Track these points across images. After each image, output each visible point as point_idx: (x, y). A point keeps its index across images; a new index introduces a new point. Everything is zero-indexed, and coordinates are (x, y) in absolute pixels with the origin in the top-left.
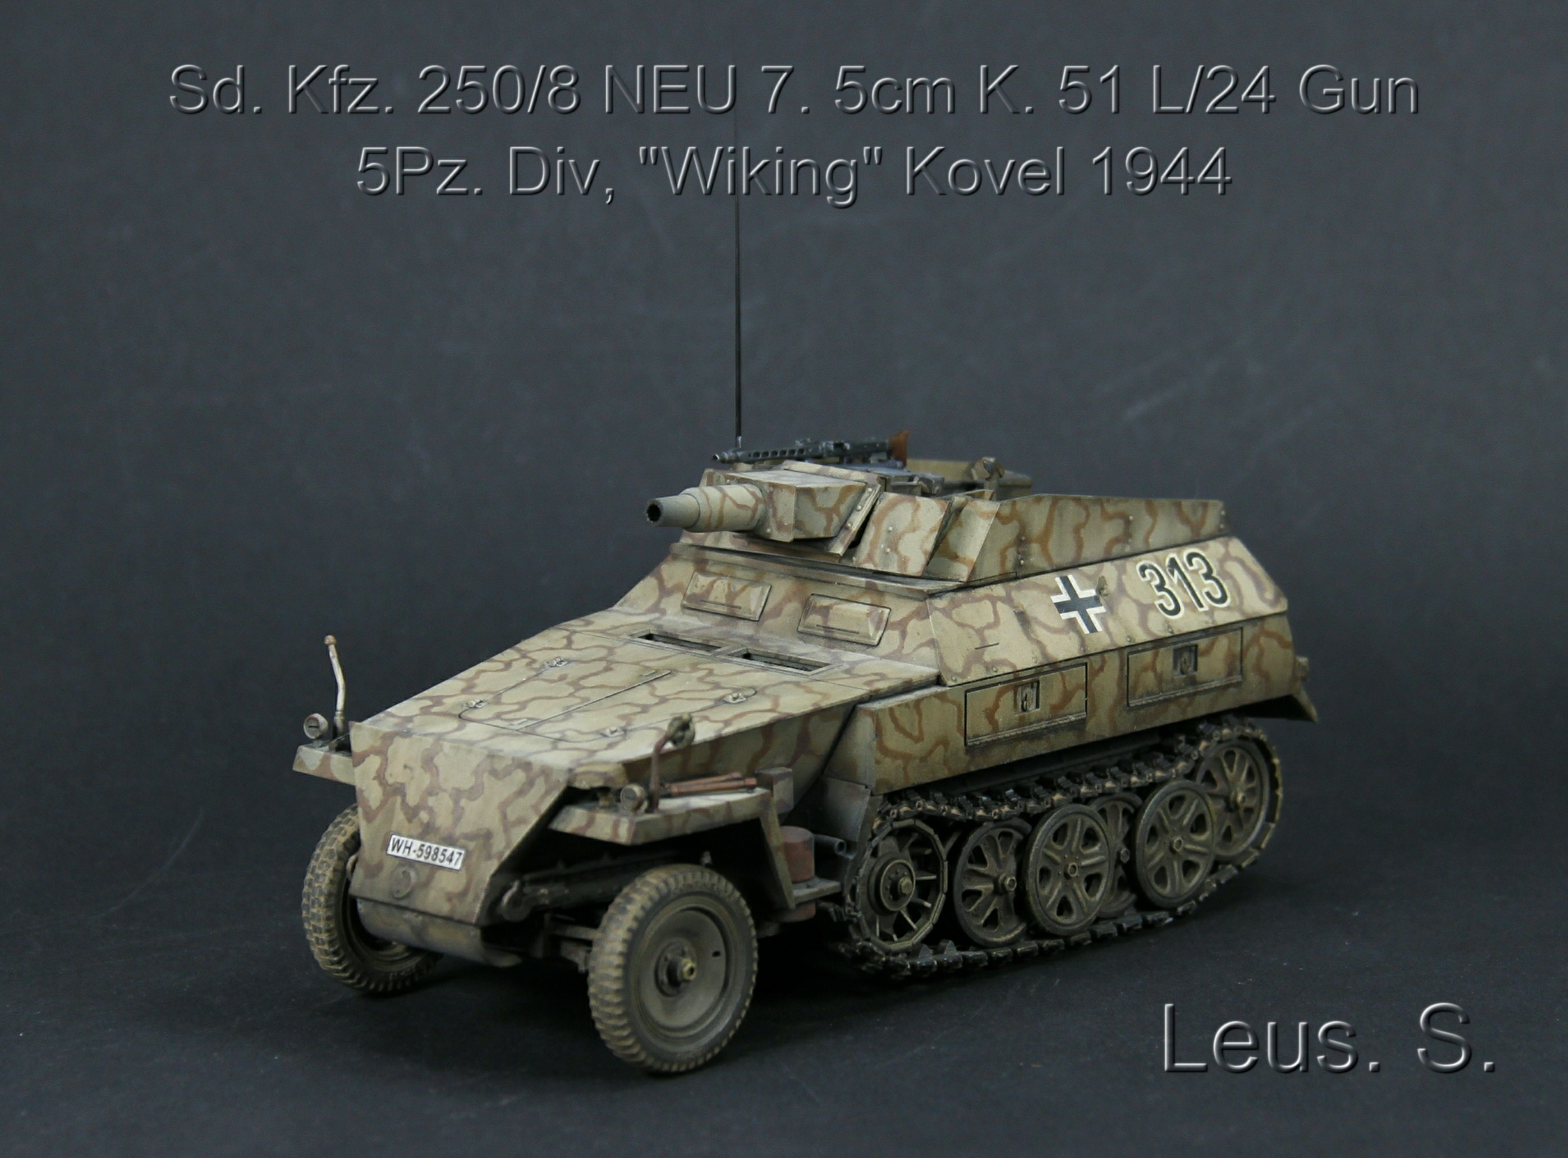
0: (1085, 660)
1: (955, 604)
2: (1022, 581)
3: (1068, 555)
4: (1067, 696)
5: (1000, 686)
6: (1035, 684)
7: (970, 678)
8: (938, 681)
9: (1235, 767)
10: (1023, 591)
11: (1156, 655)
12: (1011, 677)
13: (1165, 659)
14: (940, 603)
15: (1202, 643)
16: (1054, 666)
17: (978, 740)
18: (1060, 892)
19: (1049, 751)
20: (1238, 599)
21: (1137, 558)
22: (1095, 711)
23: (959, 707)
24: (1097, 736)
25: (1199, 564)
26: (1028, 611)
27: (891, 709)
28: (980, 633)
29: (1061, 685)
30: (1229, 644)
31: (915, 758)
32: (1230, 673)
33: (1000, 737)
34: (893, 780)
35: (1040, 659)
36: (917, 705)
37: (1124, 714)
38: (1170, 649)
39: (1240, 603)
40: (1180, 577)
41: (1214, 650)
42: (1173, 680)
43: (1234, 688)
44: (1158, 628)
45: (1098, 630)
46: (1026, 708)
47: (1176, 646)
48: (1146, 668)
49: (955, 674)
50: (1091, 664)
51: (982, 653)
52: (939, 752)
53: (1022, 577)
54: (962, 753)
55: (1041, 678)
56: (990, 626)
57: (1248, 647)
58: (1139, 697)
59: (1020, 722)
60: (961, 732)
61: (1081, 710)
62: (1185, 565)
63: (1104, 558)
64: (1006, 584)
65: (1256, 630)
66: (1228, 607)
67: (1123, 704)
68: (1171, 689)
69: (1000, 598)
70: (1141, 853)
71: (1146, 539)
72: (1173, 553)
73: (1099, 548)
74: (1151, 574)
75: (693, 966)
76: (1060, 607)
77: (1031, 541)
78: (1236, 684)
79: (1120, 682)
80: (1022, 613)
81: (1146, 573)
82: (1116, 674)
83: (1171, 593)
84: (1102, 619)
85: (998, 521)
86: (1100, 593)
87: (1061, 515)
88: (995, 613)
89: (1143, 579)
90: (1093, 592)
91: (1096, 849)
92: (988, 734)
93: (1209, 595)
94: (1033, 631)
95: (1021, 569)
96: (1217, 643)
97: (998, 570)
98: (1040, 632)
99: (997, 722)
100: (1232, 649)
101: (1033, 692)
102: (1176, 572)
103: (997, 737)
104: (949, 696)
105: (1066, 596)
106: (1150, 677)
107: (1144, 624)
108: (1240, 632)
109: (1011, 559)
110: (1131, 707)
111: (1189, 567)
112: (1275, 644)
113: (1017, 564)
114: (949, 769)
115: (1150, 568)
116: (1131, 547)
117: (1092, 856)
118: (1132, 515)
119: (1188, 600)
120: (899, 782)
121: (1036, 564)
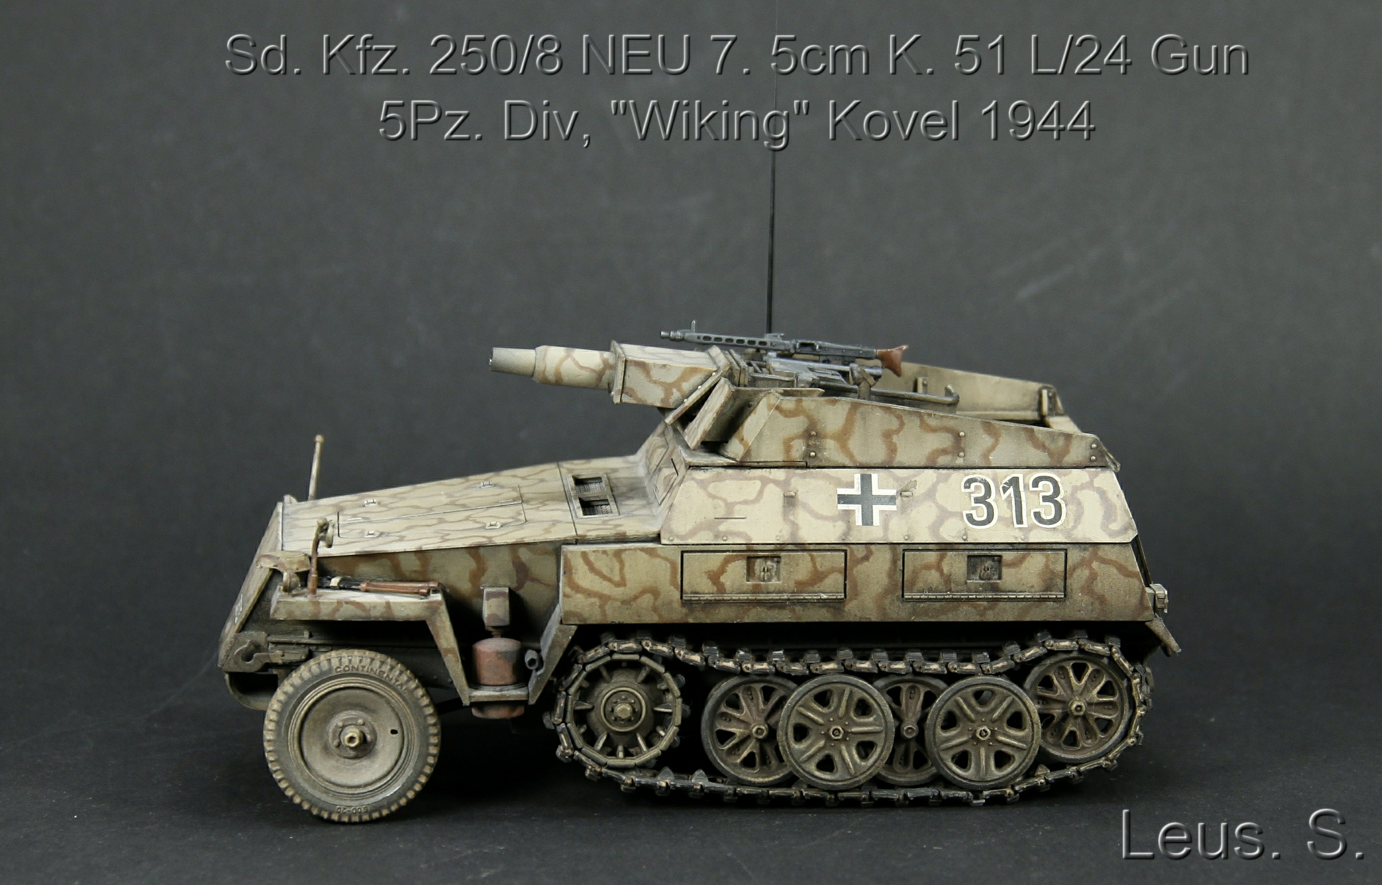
0: (844, 547)
1: (718, 479)
2: (812, 470)
3: (879, 455)
4: (818, 577)
5: (728, 554)
6: (777, 559)
7: (690, 541)
8: (657, 538)
9: (1085, 679)
10: (808, 480)
11: (942, 558)
12: (744, 547)
13: (956, 564)
14: (700, 475)
15: (1008, 556)
16: (802, 547)
17: (696, 597)
18: (820, 750)
19: (794, 621)
20: (1071, 524)
21: (967, 471)
22: (856, 595)
23: (673, 564)
24: (861, 618)
25: (1046, 488)
26: (801, 497)
27: (584, 555)
28: (730, 506)
29: (810, 565)
30: (1047, 561)
31: (615, 600)
32: (1048, 588)
33: (725, 598)
34: (586, 615)
35: (785, 538)
36: (618, 554)
37: (897, 603)
38: (962, 555)
39: (1074, 527)
40: (1012, 495)
41: (1025, 564)
42: (966, 583)
43: (1052, 603)
44: (950, 533)
45: (874, 524)
46: (766, 579)
47: (971, 553)
48: (928, 567)
49: (678, 536)
50: (852, 552)
51: (720, 524)
52: (647, 599)
53: (813, 468)
54: (677, 605)
55: (782, 554)
56: (746, 502)
57: (1075, 568)
58: (919, 591)
59: (756, 590)
60: (677, 588)
61: (838, 593)
62: (1026, 486)
63: (927, 465)
64: (792, 470)
65: (1087, 554)
66: (1054, 528)
67: (896, 595)
68: (962, 591)
69: (776, 482)
70: (931, 733)
71: (986, 456)
72: (1019, 474)
73: (920, 456)
74: (977, 488)
75: (355, 735)
76: (843, 499)
77: (825, 437)
78: (1056, 600)
79: (891, 575)
80: (792, 497)
81: (973, 485)
82: (887, 566)
83: (989, 507)
84: (887, 517)
85: (777, 413)
86: (901, 494)
87: (864, 419)
88: (761, 493)
89: (963, 490)
90: (893, 492)
91: (871, 719)
92: (710, 594)
93: (1037, 515)
94: (793, 514)
95: (812, 460)
96: (1028, 558)
97: (780, 458)
98: (801, 516)
99: (723, 585)
100: (1051, 567)
101: (775, 565)
102: (1011, 491)
103: (721, 598)
104: (659, 552)
105: (856, 491)
106: (933, 577)
107: (935, 528)
108: (1063, 553)
109: (798, 449)
110: (907, 599)
111: (1031, 489)
112: (1115, 571)
113: (807, 455)
114: (660, 616)
115: (980, 482)
116: (964, 460)
117: (866, 725)
118: (963, 431)
119: (1008, 515)
120: (595, 617)
121: (832, 458)
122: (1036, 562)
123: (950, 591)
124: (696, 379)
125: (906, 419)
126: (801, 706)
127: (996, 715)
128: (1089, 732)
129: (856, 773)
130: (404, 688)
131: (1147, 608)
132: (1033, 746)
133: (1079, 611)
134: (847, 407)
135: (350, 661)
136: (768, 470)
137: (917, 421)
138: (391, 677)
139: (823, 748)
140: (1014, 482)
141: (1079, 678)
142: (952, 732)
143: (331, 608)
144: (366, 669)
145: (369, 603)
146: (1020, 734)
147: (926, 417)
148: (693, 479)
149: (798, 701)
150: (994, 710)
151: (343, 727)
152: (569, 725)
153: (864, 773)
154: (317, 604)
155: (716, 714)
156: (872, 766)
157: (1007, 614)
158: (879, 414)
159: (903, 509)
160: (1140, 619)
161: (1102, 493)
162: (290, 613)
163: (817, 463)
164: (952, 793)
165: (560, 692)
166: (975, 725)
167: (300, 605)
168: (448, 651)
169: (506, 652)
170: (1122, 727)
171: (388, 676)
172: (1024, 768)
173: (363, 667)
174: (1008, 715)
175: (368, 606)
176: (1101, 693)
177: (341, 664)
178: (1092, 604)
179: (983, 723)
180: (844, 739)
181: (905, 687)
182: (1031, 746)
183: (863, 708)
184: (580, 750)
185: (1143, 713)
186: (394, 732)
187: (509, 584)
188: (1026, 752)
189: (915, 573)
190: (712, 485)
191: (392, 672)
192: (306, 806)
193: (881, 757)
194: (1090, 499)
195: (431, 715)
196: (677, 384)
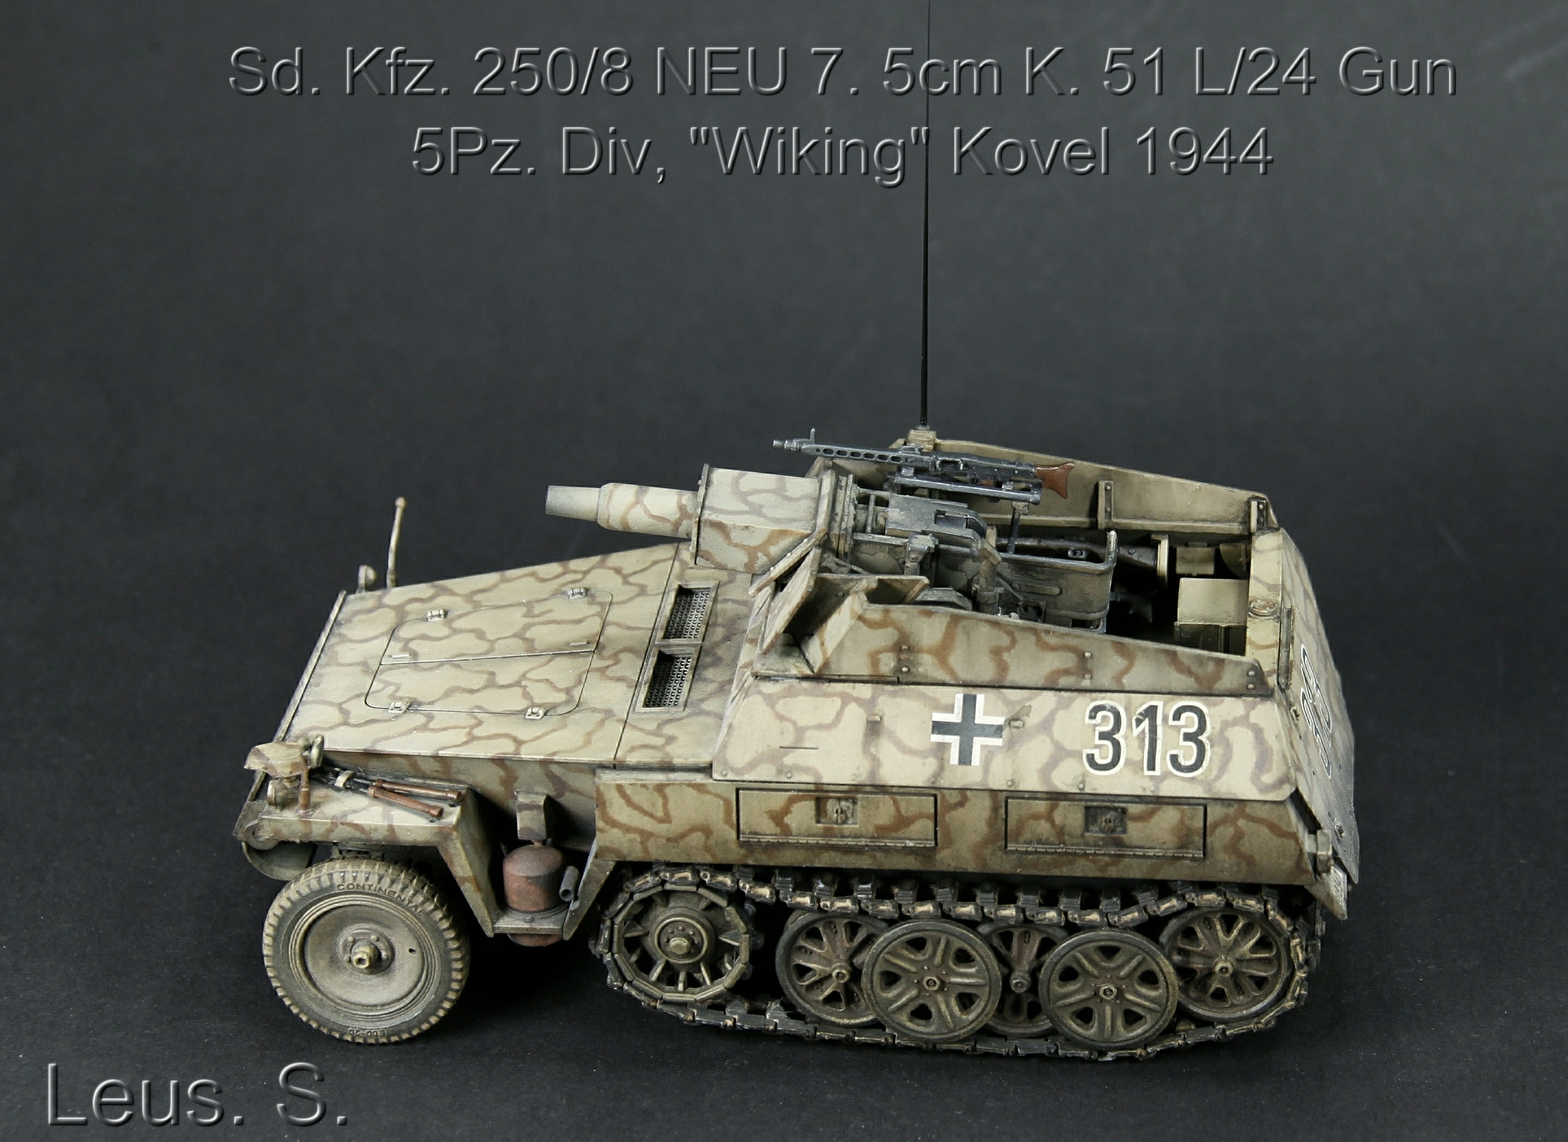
0: (934, 793)
1: (790, 693)
2: (906, 687)
3: (987, 672)
4: (902, 822)
5: (792, 793)
6: (852, 801)
7: (746, 777)
8: (707, 769)
10: (898, 700)
11: (1052, 809)
12: (812, 787)
13: (1071, 817)
14: (770, 689)
15: (1134, 810)
16: (882, 789)
17: (756, 839)
18: (911, 1000)
19: (874, 867)
20: (1215, 773)
21: (1094, 695)
22: (949, 843)
23: (727, 802)
24: (955, 868)
25: (1189, 722)
26: (887, 722)
27: (620, 788)
28: (800, 731)
29: (892, 809)
30: (1182, 817)
31: (660, 837)
32: (1183, 845)
33: (790, 841)
34: (625, 851)
35: (863, 778)
36: (660, 788)
37: (999, 854)
38: (1077, 805)
39: (1218, 777)
40: (1147, 731)
41: (1156, 818)
42: (1083, 836)
43: (1188, 862)
44: (1064, 780)
45: (973, 763)
46: (839, 821)
47: (1089, 804)
48: (1036, 817)
49: (733, 769)
50: (943, 797)
51: (786, 754)
52: (696, 839)
53: (907, 684)
54: (733, 846)
55: (859, 796)
56: (820, 727)
57: (1216, 825)
58: (1025, 842)
59: (828, 833)
60: (732, 827)
61: (927, 840)
62: (1165, 719)
63: (1045, 686)
64: (880, 686)
65: (1231, 811)
66: (1193, 779)
67: (999, 844)
68: (1078, 844)
69: (858, 701)
70: (1045, 989)
71: (1118, 677)
72: (1158, 701)
73: (1037, 675)
74: (1105, 718)
75: (365, 957)
76: (939, 727)
77: (920, 651)
78: (1193, 859)
79: (991, 823)
80: (876, 722)
81: (1100, 714)
82: (986, 813)
83: (1117, 745)
84: (989, 753)
85: (861, 624)
86: (1009, 724)
87: (968, 634)
88: (839, 715)
89: (1087, 721)
90: (1000, 721)
91: (973, 970)
92: (772, 835)
93: (1174, 759)
94: (876, 745)
95: (904, 676)
96: (1160, 812)
97: (865, 671)
98: (885, 749)
99: (787, 826)
100: (1187, 822)
101: (851, 807)
102: (1146, 724)
103: (785, 841)
104: (711, 788)
105: (955, 717)
106: (1043, 828)
107: (1046, 771)
108: (1202, 808)
109: (887, 664)
110: (1010, 851)
111: (1171, 722)
112: (1266, 830)
113: (898, 670)
114: (713, 856)
115: (1109, 711)
116: (1091, 682)
117: (965, 977)
118: (1089, 652)
119: (1136, 758)
120: (636, 854)
121: (929, 674)
122: (1170, 816)
123: (1064, 843)
124: (785, 542)
125: (1018, 635)
126: (889, 953)
127: (1122, 973)
128: (1239, 989)
129: (955, 1027)
130: (419, 910)
131: (1306, 872)
132: (1168, 1009)
133: (1222, 871)
134: (945, 621)
135: (355, 878)
136: (852, 684)
137: (1033, 639)
138: (403, 897)
139: (917, 997)
140: (1151, 712)
141: (1228, 931)
142: (1071, 987)
143: (324, 829)
144: (373, 888)
145: (369, 826)
146: (1153, 994)
147: (1043, 635)
148: (760, 692)
149: (886, 947)
150: (1122, 966)
151: (354, 942)
152: (616, 956)
153: (965, 1027)
154: (307, 823)
155: (792, 947)
156: (973, 1021)
157: (1134, 870)
158: (985, 629)
159: (1011, 745)
160: (1296, 883)
161: (1258, 732)
162: (277, 832)
163: (910, 679)
164: (1071, 1052)
165: (604, 922)
166: (1099, 981)
167: (288, 824)
168: (465, 879)
169: (537, 878)
170: (1278, 987)
171: (399, 896)
172: (1157, 1030)
173: (371, 886)
174: (1139, 973)
175: (367, 828)
176: (1254, 949)
177: (344, 882)
178: (1238, 864)
179: (1110, 981)
180: (941, 989)
181: (1016, 933)
182: (1166, 1007)
183: (963, 957)
184: (630, 983)
185: (1304, 975)
186: (411, 951)
187: (546, 792)
188: (1160, 1014)
189: (1021, 823)
190: (781, 702)
191: (405, 892)
192: (314, 1025)
193: (985, 1012)
194: (1242, 739)
195: (452, 939)
196: (763, 547)
